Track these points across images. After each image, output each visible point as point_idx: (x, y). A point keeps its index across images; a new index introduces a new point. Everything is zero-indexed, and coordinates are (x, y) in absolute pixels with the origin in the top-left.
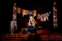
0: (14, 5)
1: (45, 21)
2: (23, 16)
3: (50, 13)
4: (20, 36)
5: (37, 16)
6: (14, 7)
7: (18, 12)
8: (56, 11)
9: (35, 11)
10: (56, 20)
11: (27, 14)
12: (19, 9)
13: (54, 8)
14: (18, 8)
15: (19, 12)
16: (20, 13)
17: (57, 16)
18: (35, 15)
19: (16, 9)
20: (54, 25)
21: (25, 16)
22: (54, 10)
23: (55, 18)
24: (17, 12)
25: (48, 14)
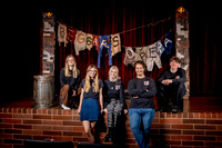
0: (46, 19)
1: (150, 69)
2: (77, 54)
3: (167, 41)
5: (123, 50)
6: (46, 24)
7: (60, 40)
8: (187, 36)
9: (116, 38)
10: (186, 68)
11: (89, 47)
12: (63, 29)
13: (179, 27)
14: (60, 26)
15: (63, 39)
16: (66, 42)
18: (115, 50)
19: (52, 30)
22: (179, 32)
25: (159, 47)
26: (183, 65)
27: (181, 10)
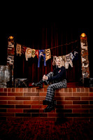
0: (10, 40)
1: (67, 67)
2: (27, 60)
3: (75, 53)
4: (13, 91)
5: (52, 58)
6: (10, 43)
8: (87, 49)
9: (48, 51)
10: (87, 66)
11: (34, 56)
12: (19, 47)
13: (82, 44)
14: (18, 45)
15: (19, 52)
16: (21, 54)
18: (48, 58)
19: (13, 46)
20: (83, 74)
21: (31, 59)
22: (83, 47)
23: (84, 62)
24: (15, 52)
25: (71, 56)
26: (85, 64)
27: (83, 35)
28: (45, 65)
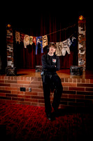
1: (64, 55)
2: (25, 47)
3: (73, 38)
6: (8, 32)
7: (17, 40)
10: (84, 53)
14: (17, 33)
17: (84, 44)
23: (80, 49)
25: (69, 42)
26: (82, 51)
28: (42, 52)
